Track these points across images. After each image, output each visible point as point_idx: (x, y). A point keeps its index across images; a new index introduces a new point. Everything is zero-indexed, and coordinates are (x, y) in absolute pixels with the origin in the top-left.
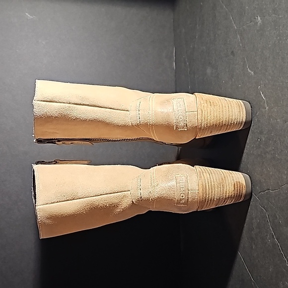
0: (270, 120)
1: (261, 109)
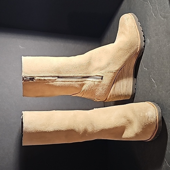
0: (158, 93)
1: (153, 88)
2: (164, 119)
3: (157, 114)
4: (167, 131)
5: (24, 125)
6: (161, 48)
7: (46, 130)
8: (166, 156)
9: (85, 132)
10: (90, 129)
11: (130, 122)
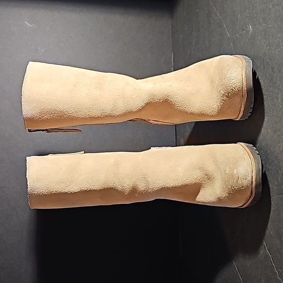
2: (268, 178)
3: (254, 173)
4: (270, 199)
5: (28, 183)
6: (270, 49)
7: (67, 190)
8: (266, 237)
9: (134, 191)
10: (142, 187)
11: (209, 178)
